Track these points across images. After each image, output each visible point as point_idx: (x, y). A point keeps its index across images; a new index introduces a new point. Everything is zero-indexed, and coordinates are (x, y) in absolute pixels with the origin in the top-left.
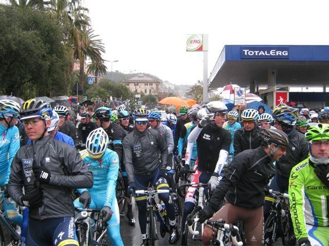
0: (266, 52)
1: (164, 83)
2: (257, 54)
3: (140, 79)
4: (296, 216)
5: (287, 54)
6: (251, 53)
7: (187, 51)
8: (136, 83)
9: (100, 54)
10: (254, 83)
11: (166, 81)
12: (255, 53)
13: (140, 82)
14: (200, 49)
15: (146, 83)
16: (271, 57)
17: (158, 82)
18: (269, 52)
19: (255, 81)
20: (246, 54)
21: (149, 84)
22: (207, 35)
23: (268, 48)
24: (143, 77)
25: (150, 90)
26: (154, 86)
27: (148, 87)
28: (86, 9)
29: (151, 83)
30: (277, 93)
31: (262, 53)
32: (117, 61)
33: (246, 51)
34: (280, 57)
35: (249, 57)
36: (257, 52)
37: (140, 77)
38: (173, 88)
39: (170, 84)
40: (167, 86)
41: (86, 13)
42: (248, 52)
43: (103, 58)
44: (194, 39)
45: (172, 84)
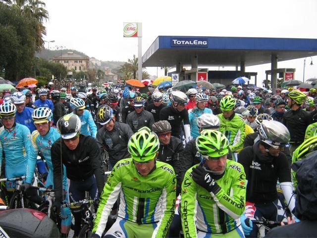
0: (190, 42)
1: (90, 60)
2: (183, 43)
3: (70, 56)
4: (187, 229)
5: (206, 44)
6: (179, 42)
7: (124, 36)
8: (67, 60)
9: (42, 36)
10: (179, 63)
11: (92, 58)
12: (182, 42)
13: (69, 60)
14: (135, 35)
15: (76, 60)
16: (194, 46)
17: (87, 59)
18: (192, 42)
19: (181, 63)
20: (175, 43)
21: (78, 62)
22: (141, 23)
23: (191, 39)
24: (72, 54)
25: (80, 67)
26: (84, 63)
27: (78, 64)
28: (44, 4)
29: (81, 61)
30: (198, 74)
31: (187, 42)
32: (54, 41)
33: (175, 41)
34: (200, 46)
35: (177, 46)
36: (183, 42)
37: (69, 54)
38: (99, 64)
39: (96, 60)
40: (94, 62)
41: (43, 7)
42: (176, 41)
43: (43, 40)
44: (130, 27)
45: (99, 61)
